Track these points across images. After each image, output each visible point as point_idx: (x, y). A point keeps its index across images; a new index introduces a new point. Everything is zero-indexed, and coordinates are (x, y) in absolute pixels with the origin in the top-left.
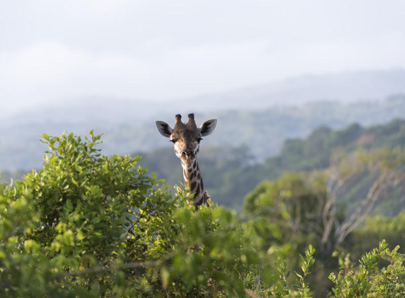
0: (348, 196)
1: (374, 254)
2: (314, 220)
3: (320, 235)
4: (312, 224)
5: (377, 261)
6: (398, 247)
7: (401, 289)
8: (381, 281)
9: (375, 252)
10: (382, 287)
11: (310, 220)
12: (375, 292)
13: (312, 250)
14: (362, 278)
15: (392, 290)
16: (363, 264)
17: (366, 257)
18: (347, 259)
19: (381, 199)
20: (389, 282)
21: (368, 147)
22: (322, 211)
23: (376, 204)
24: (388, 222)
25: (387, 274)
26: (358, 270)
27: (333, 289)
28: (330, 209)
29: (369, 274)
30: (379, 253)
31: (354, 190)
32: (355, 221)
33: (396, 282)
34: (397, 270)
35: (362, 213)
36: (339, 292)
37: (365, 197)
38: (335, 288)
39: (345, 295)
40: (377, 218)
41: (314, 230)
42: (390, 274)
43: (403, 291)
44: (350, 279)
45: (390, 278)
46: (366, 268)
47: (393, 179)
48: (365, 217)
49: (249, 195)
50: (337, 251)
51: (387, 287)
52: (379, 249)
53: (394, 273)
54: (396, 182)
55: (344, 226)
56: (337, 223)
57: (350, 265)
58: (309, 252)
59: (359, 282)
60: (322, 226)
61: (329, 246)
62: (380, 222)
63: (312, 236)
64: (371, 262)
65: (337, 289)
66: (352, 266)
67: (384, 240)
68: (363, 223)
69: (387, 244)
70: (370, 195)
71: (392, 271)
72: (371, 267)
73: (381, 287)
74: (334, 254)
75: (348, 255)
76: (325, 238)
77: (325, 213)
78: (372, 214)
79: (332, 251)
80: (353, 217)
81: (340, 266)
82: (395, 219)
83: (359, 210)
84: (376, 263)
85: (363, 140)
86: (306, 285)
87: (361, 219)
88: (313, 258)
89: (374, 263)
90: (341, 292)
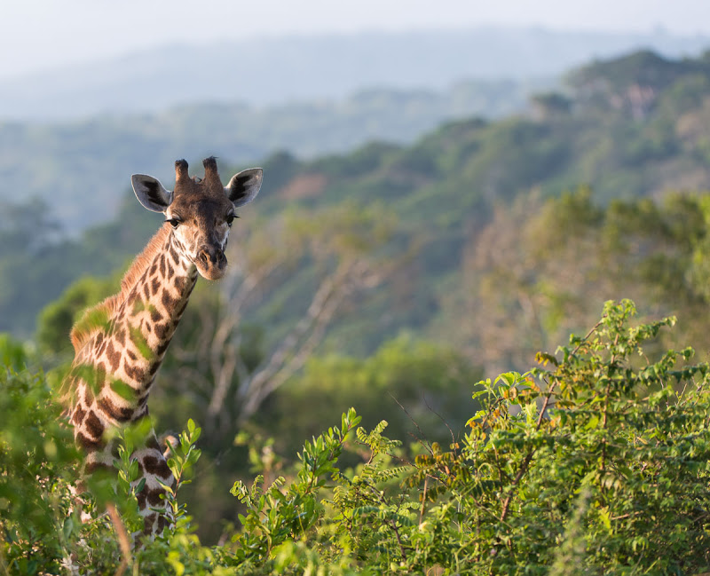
0: (266, 312)
1: (330, 439)
2: (193, 364)
3: (206, 397)
4: (187, 374)
5: (336, 456)
6: (384, 423)
7: (391, 518)
8: (346, 500)
9: (332, 436)
10: (349, 513)
11: (185, 364)
12: (335, 522)
13: (195, 432)
14: (303, 493)
15: (371, 520)
16: (308, 462)
17: (313, 446)
18: (267, 450)
19: (339, 319)
20: (364, 501)
21: (310, 203)
22: (210, 345)
23: (329, 328)
24: (357, 368)
25: (360, 483)
26: (294, 474)
27: (241, 517)
28: (228, 340)
29: (320, 484)
30: (342, 438)
31: (280, 299)
32: (281, 367)
33: (379, 501)
34: (381, 474)
35: (297, 350)
36: (255, 522)
37: (303, 313)
38: (246, 516)
39: (267, 530)
40: (332, 359)
41: (192, 387)
42: (366, 483)
43: (395, 521)
44: (278, 494)
45: (367, 493)
46: (314, 470)
47: (365, 275)
48: (304, 359)
49: (50, 310)
50: (246, 432)
51: (360, 512)
52: (340, 430)
53: (375, 482)
54: (372, 281)
55: (259, 377)
56: (242, 372)
57: (273, 463)
58: (188, 435)
59: (298, 501)
60: (210, 377)
61: (226, 421)
62: (337, 369)
63: (187, 399)
64: (324, 457)
65: (249, 517)
66: (278, 466)
67: (353, 409)
68: (300, 372)
69: (360, 418)
70: (314, 310)
71: (371, 478)
72: (322, 468)
73: (346, 513)
74: (240, 439)
75: (271, 441)
76: (216, 404)
77: (217, 348)
78: (320, 352)
79: (235, 432)
80: (278, 357)
81: (252, 465)
82: (370, 363)
83: (291, 342)
84: (336, 460)
85: (300, 187)
86: (181, 509)
87: (296, 362)
88: (197, 448)
89: (330, 459)
90: (258, 522)
